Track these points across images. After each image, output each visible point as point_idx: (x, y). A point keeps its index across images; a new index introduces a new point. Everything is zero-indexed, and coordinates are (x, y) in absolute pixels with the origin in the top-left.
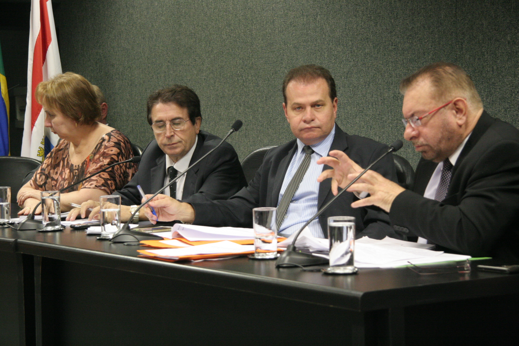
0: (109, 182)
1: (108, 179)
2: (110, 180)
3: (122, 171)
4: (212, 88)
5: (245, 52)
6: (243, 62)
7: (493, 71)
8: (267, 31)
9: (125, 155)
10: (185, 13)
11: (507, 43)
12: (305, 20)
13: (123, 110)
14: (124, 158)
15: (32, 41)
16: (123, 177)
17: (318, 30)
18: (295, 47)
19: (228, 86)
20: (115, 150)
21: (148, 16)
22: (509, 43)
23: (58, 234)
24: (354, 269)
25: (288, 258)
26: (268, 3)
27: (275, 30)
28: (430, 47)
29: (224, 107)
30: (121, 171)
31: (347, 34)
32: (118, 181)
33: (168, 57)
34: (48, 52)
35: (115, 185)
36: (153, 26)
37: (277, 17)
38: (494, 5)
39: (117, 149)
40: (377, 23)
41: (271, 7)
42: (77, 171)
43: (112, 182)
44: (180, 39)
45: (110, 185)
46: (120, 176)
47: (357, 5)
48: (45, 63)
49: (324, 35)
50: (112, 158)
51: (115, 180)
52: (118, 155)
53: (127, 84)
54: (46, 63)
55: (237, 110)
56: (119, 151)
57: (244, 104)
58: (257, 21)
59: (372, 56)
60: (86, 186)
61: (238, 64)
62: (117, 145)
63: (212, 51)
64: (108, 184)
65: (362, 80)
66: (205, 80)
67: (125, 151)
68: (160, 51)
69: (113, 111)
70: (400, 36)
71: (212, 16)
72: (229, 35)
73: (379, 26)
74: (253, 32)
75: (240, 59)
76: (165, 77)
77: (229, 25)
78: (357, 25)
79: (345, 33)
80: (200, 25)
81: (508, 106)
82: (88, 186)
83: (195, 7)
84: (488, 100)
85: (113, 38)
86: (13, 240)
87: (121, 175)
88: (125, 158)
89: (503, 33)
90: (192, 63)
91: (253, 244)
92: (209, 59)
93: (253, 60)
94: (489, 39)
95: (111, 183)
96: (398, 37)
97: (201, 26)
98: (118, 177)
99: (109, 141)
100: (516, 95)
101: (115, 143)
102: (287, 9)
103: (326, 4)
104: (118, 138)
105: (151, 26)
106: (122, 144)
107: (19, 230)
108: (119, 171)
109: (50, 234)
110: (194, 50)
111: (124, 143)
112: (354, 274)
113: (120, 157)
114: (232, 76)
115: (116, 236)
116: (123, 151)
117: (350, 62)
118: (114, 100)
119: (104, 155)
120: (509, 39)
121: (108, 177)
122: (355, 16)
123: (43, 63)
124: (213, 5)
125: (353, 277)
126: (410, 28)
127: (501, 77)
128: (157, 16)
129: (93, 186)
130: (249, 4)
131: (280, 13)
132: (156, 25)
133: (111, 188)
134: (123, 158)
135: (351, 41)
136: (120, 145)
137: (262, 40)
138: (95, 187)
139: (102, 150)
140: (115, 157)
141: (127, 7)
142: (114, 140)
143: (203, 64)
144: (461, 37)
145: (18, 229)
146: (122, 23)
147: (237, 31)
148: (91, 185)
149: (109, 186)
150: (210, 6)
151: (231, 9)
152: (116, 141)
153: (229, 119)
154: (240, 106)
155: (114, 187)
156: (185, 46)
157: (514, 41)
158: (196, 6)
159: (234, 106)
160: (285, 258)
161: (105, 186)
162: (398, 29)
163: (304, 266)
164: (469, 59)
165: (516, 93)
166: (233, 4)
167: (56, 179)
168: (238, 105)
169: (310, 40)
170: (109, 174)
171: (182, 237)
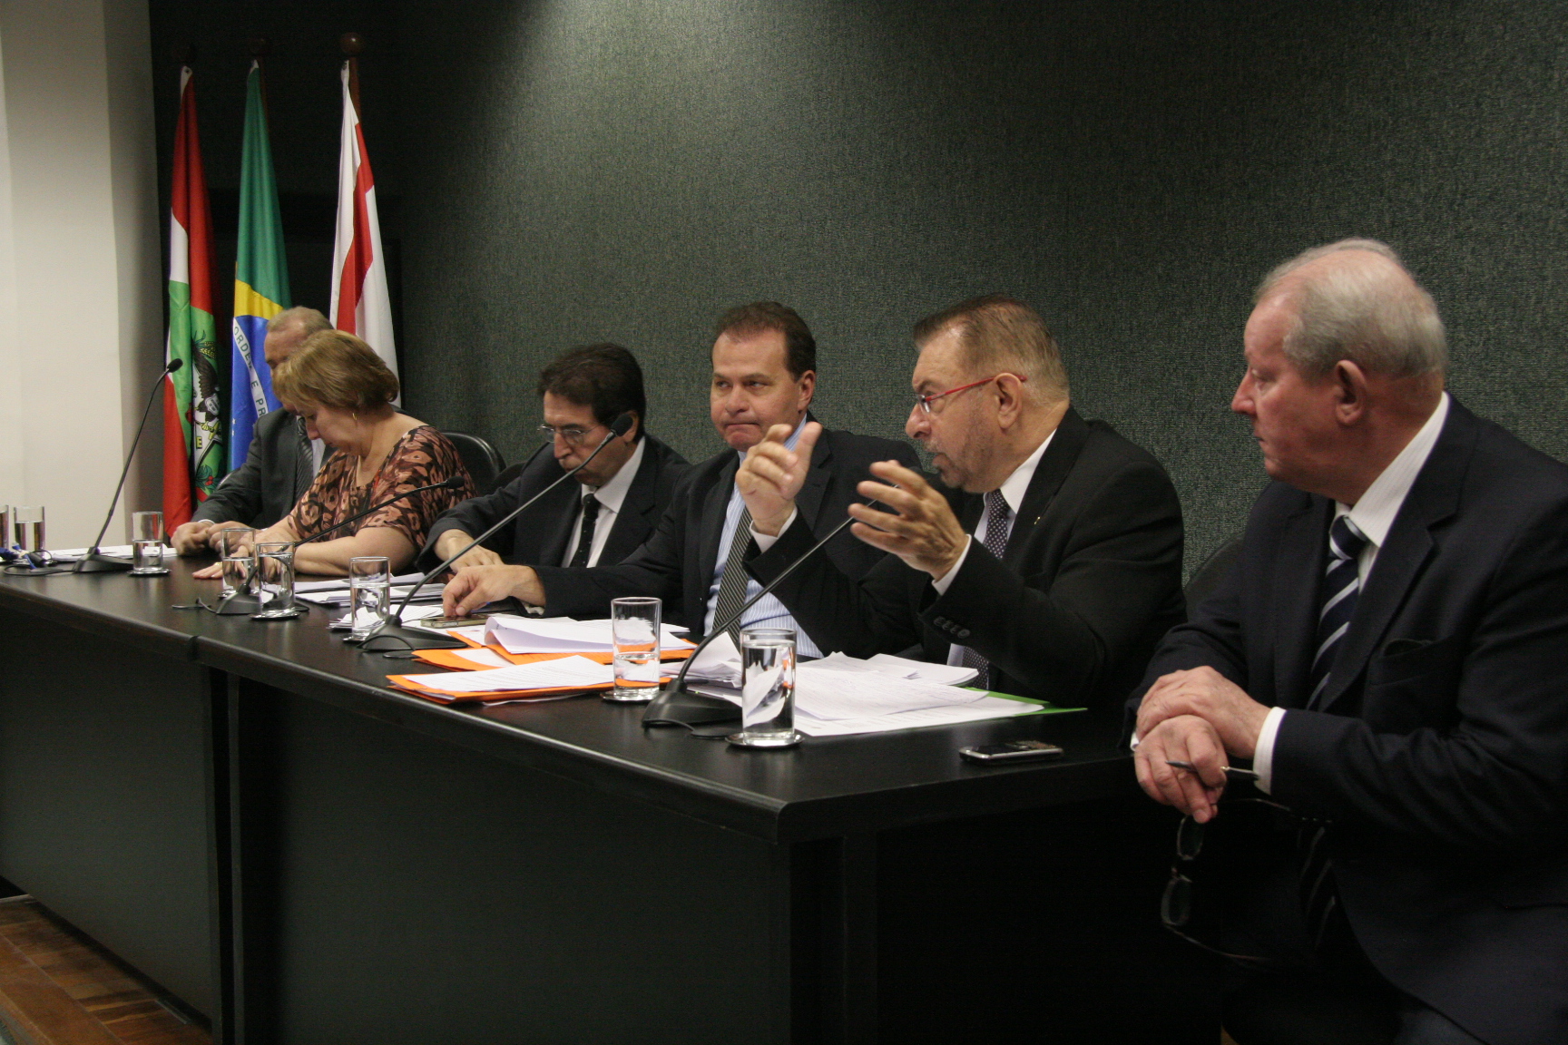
0: (410, 516)
1: (408, 509)
2: (412, 511)
3: (436, 497)
4: (646, 348)
5: (703, 284)
6: (699, 302)
7: (1131, 329)
8: (740, 248)
9: (441, 468)
10: (604, 214)
11: (1156, 278)
12: (805, 229)
13: (500, 384)
14: (440, 473)
15: (339, 260)
16: (436, 509)
17: (826, 247)
18: (788, 278)
19: (673, 345)
20: (422, 457)
21: (542, 220)
22: (1160, 277)
23: (287, 624)
24: (792, 738)
25: (667, 706)
26: (743, 198)
27: (753, 247)
28: (1021, 282)
29: (666, 383)
30: (433, 497)
31: (877, 256)
32: (426, 513)
33: (574, 293)
34: (365, 280)
35: (420, 521)
36: (550, 237)
37: (758, 222)
38: (1133, 207)
39: (426, 455)
40: (929, 236)
41: (748, 205)
42: (355, 498)
43: (416, 515)
44: (594, 261)
45: (412, 522)
46: (431, 507)
47: (894, 203)
48: (360, 301)
49: (837, 257)
50: (415, 472)
51: (421, 513)
52: (428, 466)
53: (507, 339)
54: (363, 302)
55: (687, 388)
56: (429, 459)
57: (700, 379)
58: (724, 229)
59: (919, 297)
60: (369, 524)
61: (691, 306)
62: (427, 447)
63: (647, 281)
64: (408, 520)
65: (901, 340)
66: (635, 333)
67: (443, 460)
68: (562, 281)
69: (485, 385)
70: (968, 261)
71: (648, 220)
72: (677, 254)
73: (932, 242)
74: (718, 249)
75: (695, 298)
76: (569, 326)
77: (677, 237)
78: (895, 240)
79: (873, 253)
80: (628, 235)
81: (1156, 395)
82: (373, 523)
83: (620, 203)
84: (1122, 384)
85: (487, 257)
86: (191, 636)
87: (434, 505)
88: (443, 474)
89: (1149, 260)
90: (613, 303)
91: (611, 664)
92: (643, 297)
93: (717, 299)
94: (1124, 271)
95: (414, 518)
96: (965, 263)
97: (629, 238)
98: (428, 507)
99: (411, 440)
100: (1171, 375)
101: (422, 443)
102: (774, 209)
103: (842, 201)
104: (430, 438)
105: (547, 237)
106: (436, 447)
107: (219, 614)
108: (430, 497)
109: (272, 625)
110: (618, 280)
111: (441, 446)
112: (792, 748)
113: (433, 471)
114: (680, 327)
115: (374, 638)
116: (439, 460)
117: (882, 306)
118: (486, 366)
119: (402, 466)
120: (1160, 270)
121: (409, 506)
122: (891, 222)
123: (357, 300)
124: (650, 199)
125: (790, 756)
126: (987, 246)
127: (1145, 341)
128: (558, 219)
129: (380, 522)
130: (710, 199)
131: (764, 216)
132: (556, 236)
133: (412, 527)
134: (437, 473)
135: (884, 268)
136: (432, 448)
137: (732, 264)
138: (384, 524)
139: (398, 458)
140: (423, 471)
141: (509, 203)
142: (420, 438)
143: (631, 305)
144: (1076, 266)
145: (218, 612)
146: (501, 232)
147: (689, 246)
148: (377, 521)
149: (410, 524)
150: (645, 203)
151: (680, 207)
152: (425, 440)
153: (675, 404)
154: (694, 382)
155: (418, 526)
156: (602, 273)
157: (1168, 275)
158: (622, 202)
159: (683, 381)
160: (662, 706)
161: (402, 524)
162: (966, 247)
163: (696, 725)
164: (1090, 306)
165: (1172, 371)
166: (684, 199)
167: (331, 509)
168: (690, 379)
169: (812, 265)
170: (410, 501)
171: (498, 644)
